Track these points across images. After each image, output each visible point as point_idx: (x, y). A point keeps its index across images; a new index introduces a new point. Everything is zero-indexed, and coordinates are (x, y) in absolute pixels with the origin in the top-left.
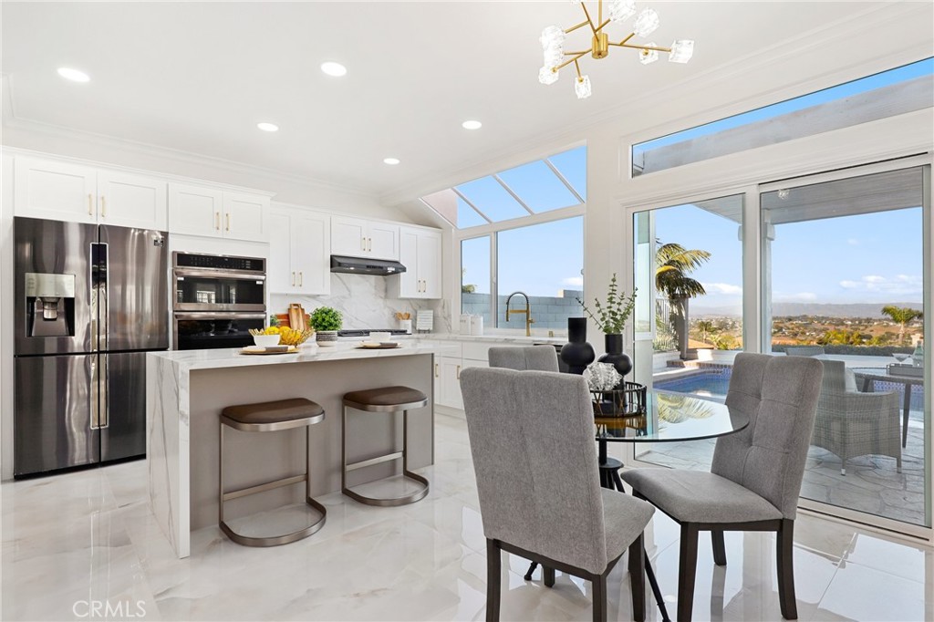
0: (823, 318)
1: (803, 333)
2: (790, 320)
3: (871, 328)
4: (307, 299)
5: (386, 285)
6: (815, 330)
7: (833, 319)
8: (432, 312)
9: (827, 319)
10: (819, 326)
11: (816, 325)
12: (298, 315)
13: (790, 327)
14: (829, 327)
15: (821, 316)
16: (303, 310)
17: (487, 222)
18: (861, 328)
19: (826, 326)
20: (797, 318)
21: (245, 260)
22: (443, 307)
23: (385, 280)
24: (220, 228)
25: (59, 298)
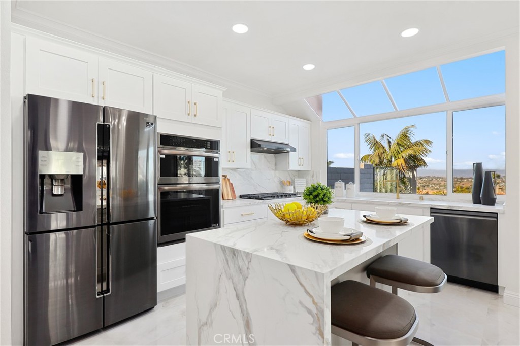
0: (438, 177)
1: (428, 186)
2: (421, 178)
3: (463, 183)
4: (231, 171)
5: (276, 161)
6: (434, 184)
7: (443, 178)
8: (305, 180)
9: (440, 178)
10: (436, 182)
11: (435, 181)
12: (226, 183)
13: (421, 182)
14: (441, 182)
15: (437, 176)
16: (229, 179)
17: (353, 117)
18: (458, 183)
19: (440, 182)
20: (424, 177)
21: (207, 141)
22: (313, 176)
23: (275, 157)
24: (191, 114)
25: (68, 175)
